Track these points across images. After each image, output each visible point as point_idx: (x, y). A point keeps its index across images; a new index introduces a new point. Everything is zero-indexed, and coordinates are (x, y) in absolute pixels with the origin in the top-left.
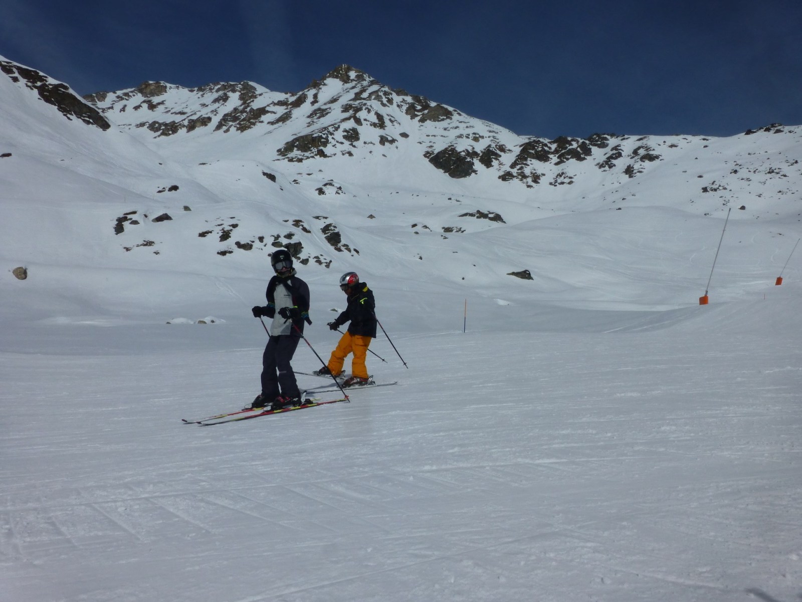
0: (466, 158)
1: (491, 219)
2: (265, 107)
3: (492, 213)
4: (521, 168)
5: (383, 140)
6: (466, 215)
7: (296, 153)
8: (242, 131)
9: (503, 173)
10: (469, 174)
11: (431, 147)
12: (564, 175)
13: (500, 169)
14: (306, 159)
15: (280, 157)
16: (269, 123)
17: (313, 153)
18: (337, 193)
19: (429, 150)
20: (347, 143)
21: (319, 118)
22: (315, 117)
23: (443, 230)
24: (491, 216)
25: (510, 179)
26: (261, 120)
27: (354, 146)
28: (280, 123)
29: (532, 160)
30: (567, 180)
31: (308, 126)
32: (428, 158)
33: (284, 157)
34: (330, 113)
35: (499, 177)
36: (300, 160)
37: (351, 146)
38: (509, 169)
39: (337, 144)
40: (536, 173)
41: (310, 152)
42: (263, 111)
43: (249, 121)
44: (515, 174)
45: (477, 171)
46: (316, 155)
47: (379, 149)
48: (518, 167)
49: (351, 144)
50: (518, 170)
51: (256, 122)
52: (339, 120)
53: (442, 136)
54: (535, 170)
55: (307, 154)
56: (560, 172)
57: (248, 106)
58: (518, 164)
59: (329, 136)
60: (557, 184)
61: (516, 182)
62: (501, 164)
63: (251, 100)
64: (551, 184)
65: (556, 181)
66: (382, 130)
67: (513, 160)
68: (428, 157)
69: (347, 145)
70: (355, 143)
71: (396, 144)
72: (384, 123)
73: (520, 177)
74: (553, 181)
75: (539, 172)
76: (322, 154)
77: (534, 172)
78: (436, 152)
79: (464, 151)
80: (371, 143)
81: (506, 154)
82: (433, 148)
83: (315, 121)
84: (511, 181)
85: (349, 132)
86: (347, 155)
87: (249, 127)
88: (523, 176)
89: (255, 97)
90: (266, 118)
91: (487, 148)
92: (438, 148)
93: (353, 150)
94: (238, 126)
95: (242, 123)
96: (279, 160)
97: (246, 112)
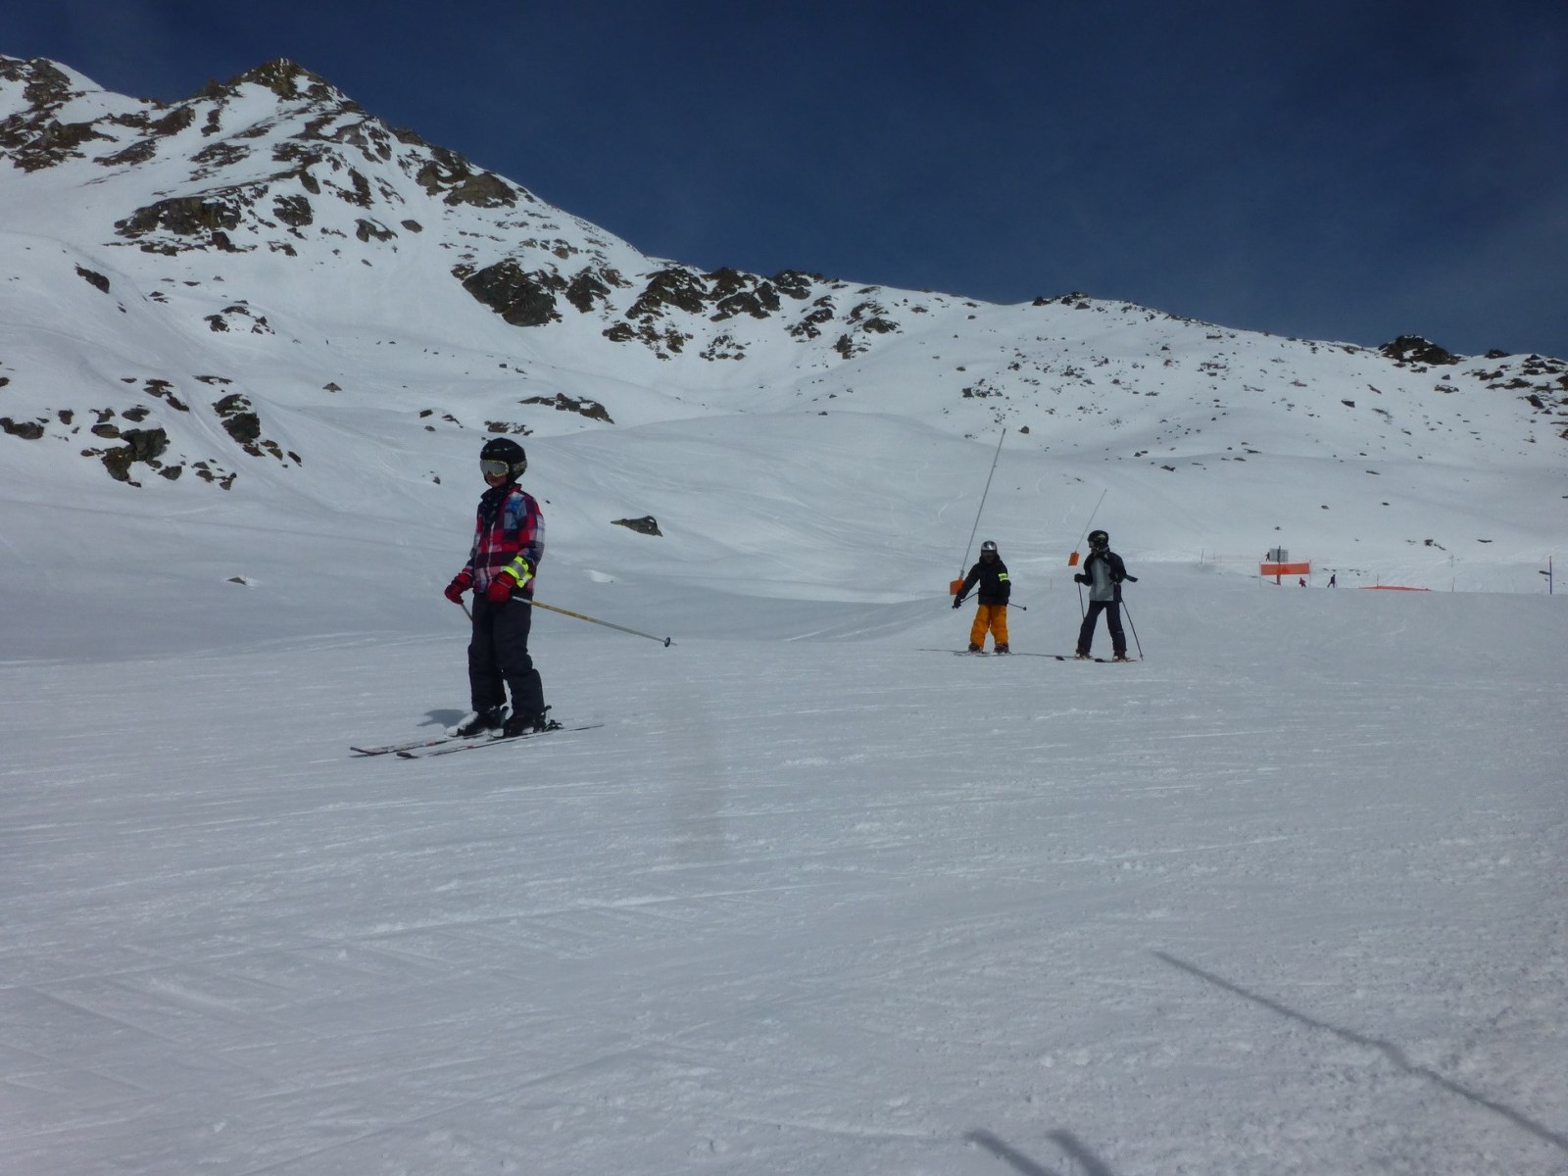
0: (541, 289)
1: (585, 413)
2: (91, 124)
3: (588, 402)
4: (648, 320)
5: (365, 230)
6: (534, 400)
7: (160, 233)
8: (29, 170)
9: (612, 326)
10: (545, 321)
11: (468, 256)
12: (727, 342)
13: (607, 318)
14: (186, 250)
15: (122, 239)
16: (97, 160)
17: (202, 238)
18: (255, 330)
19: (465, 262)
20: (283, 227)
21: (220, 164)
22: (211, 162)
23: (487, 427)
24: (584, 406)
25: (626, 338)
26: (78, 151)
27: (299, 236)
28: (126, 165)
29: (670, 306)
30: (733, 352)
31: (193, 179)
32: (462, 279)
33: (131, 240)
34: (246, 156)
35: (605, 333)
36: (171, 251)
37: (292, 235)
38: (624, 320)
39: (260, 225)
40: (675, 332)
41: (195, 236)
42: (83, 132)
43: (47, 149)
44: (635, 330)
45: (561, 316)
46: (210, 244)
47: (354, 247)
48: (642, 316)
49: (293, 231)
50: (642, 322)
51: (65, 153)
52: (267, 176)
53: (492, 238)
54: (674, 326)
55: (188, 239)
56: (721, 335)
57: (48, 115)
58: (642, 311)
59: (242, 206)
60: (714, 356)
61: (636, 344)
62: (609, 307)
63: (57, 103)
64: (703, 355)
65: (712, 352)
66: (363, 209)
67: (633, 302)
68: (461, 277)
69: (282, 232)
70: (300, 229)
71: (390, 242)
72: (369, 194)
73: (645, 337)
74: (707, 350)
75: (681, 331)
76: (223, 243)
77: (672, 329)
78: (478, 268)
79: (536, 274)
80: (339, 233)
81: (620, 289)
82: (473, 260)
83: (210, 169)
84: (627, 342)
85: (290, 204)
86: (283, 251)
87: (48, 163)
88: (652, 336)
89: (67, 98)
90: (90, 148)
91: (582, 272)
92: (484, 261)
93: (295, 243)
94: (20, 157)
95: (30, 151)
96: (119, 244)
97: (40, 128)
